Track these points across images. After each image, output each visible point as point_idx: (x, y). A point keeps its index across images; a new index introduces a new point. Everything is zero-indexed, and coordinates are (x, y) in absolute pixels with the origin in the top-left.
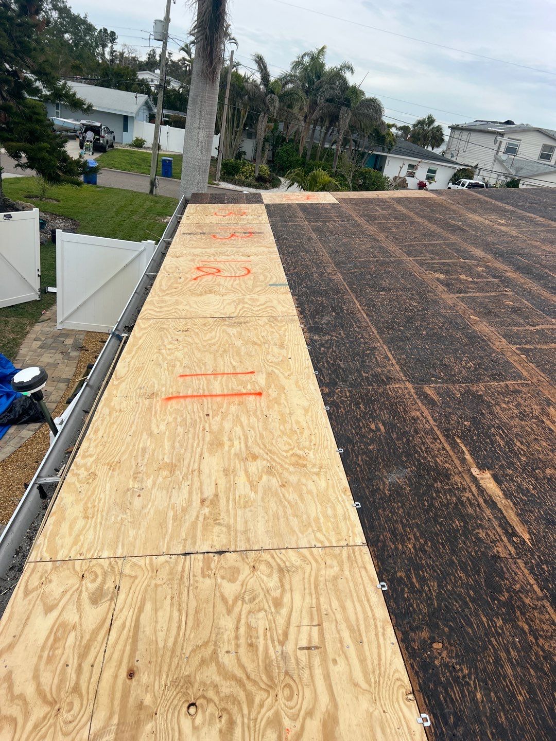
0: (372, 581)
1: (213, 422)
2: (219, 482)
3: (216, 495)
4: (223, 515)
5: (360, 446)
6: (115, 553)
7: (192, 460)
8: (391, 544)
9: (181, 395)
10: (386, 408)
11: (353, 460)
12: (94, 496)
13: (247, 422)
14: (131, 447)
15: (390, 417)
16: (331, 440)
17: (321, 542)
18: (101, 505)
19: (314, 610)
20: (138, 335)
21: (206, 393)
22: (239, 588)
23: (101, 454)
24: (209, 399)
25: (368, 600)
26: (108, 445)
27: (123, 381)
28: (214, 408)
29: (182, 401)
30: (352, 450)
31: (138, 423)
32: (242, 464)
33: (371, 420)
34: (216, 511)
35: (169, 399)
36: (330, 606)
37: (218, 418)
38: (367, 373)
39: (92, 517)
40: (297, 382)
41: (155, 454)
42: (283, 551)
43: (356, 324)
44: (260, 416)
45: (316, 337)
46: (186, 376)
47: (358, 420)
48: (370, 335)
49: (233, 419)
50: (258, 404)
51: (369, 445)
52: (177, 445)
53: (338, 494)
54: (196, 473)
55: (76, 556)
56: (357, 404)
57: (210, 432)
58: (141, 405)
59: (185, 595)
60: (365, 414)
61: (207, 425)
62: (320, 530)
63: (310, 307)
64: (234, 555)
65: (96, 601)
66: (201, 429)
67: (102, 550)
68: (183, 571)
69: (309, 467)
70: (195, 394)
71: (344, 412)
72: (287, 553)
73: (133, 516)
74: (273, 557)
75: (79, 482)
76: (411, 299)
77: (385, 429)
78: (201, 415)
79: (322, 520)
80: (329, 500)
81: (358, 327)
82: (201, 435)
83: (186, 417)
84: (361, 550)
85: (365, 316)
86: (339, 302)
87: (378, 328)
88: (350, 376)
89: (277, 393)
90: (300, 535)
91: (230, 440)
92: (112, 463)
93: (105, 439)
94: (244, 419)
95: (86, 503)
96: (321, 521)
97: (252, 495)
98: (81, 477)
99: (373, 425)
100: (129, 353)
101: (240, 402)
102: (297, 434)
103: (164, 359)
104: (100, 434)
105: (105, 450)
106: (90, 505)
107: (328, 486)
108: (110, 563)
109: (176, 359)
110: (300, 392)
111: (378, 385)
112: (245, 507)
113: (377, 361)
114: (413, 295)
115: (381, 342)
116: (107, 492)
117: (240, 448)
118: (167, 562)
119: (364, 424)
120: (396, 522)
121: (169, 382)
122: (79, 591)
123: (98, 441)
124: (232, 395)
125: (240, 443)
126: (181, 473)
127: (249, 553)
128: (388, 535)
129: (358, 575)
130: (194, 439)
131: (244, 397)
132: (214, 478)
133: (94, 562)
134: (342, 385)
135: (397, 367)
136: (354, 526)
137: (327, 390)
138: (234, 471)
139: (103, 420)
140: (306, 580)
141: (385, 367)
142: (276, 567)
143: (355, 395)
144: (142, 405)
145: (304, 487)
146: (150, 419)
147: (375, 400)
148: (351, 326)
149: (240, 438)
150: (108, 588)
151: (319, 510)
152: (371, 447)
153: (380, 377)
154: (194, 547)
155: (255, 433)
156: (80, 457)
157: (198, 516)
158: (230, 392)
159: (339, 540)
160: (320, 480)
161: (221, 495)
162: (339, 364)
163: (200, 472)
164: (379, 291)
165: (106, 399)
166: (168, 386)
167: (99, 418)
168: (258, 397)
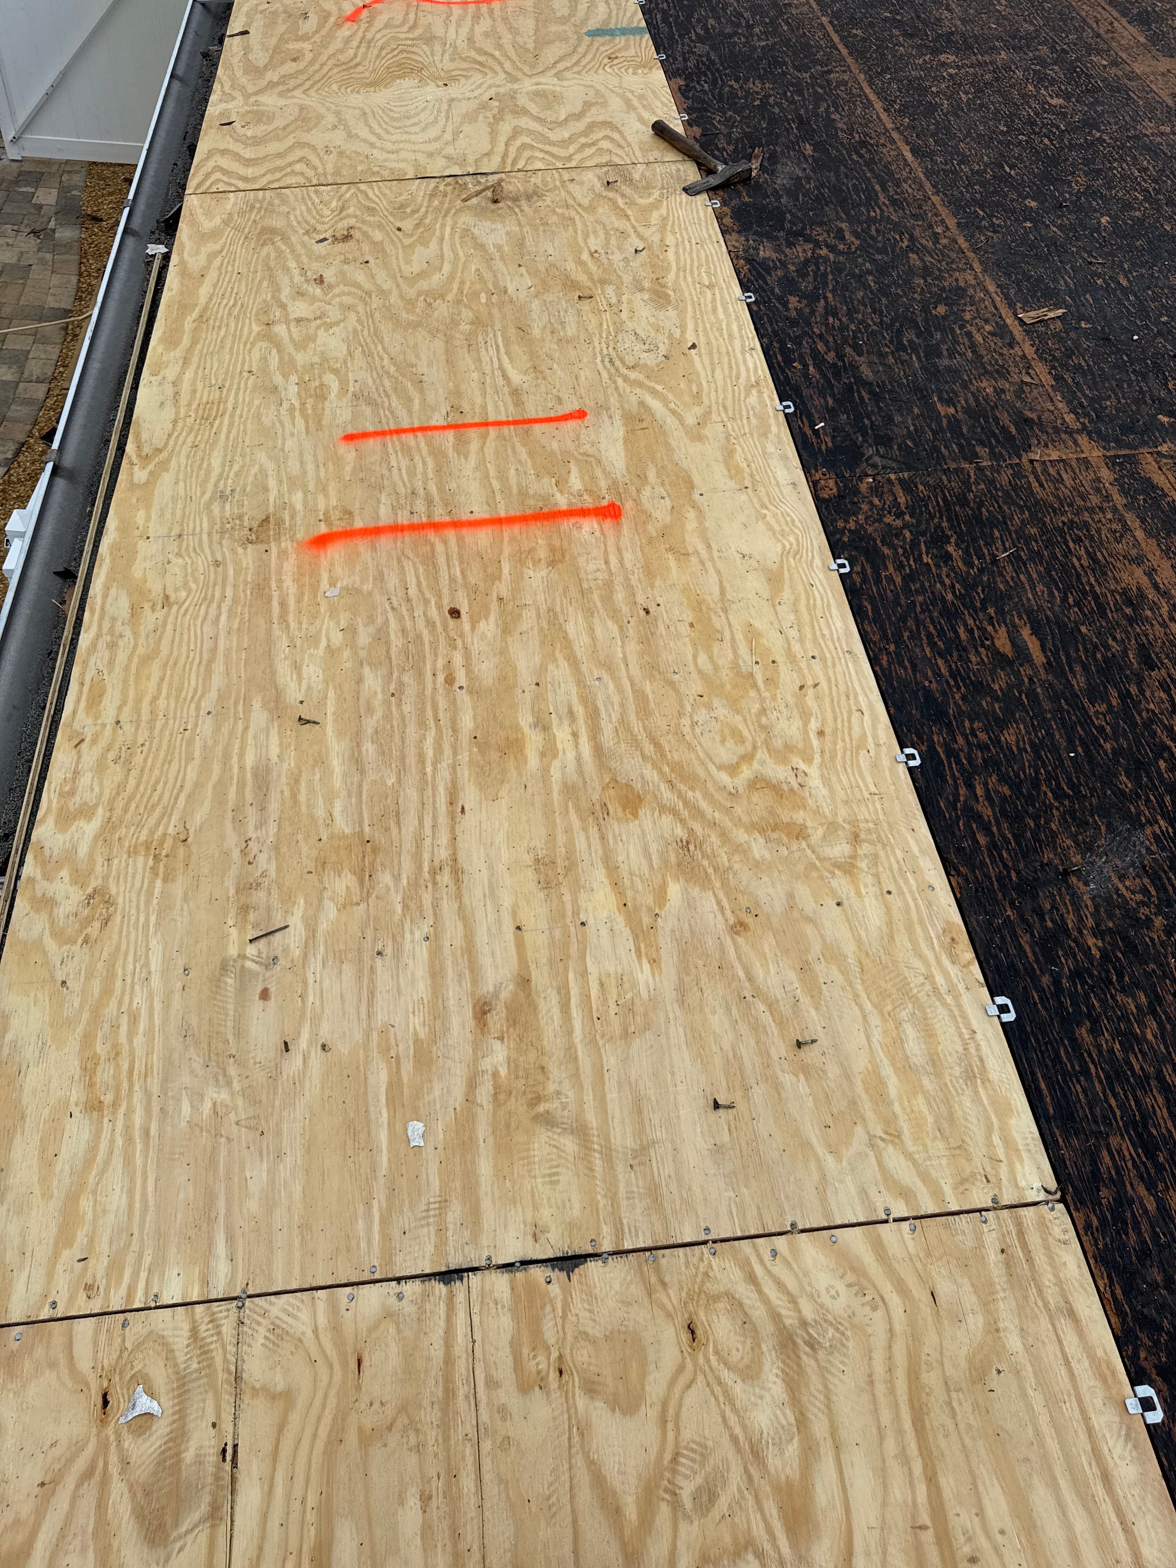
0: (1103, 1376)
1: (477, 646)
2: (527, 918)
3: (524, 982)
4: (557, 1073)
5: (973, 733)
6: (205, 1282)
7: (428, 822)
8: (1142, 1190)
9: (359, 524)
10: (1036, 556)
11: (956, 796)
12: (113, 1007)
13: (585, 639)
14: (216, 769)
15: (1051, 594)
16: (871, 707)
17: (906, 1194)
18: (139, 1041)
19: (928, 1537)
20: (195, 263)
21: (440, 515)
22: (650, 1434)
23: (120, 804)
24: (451, 535)
25: (1106, 1478)
26: (138, 759)
27: (164, 466)
28: (472, 580)
29: (362, 545)
30: (951, 753)
31: (228, 651)
32: (593, 831)
33: (991, 611)
34: (532, 1055)
35: (321, 541)
36: (980, 1513)
37: (489, 627)
38: (950, 402)
39: (115, 1105)
40: (729, 454)
41: (302, 798)
42: (780, 1243)
43: (884, 189)
44: (625, 610)
45: (766, 252)
46: (365, 435)
47: (951, 614)
48: (936, 237)
49: (541, 630)
50: (613, 559)
51: (1002, 724)
52: (369, 749)
53: (930, 955)
54: (445, 878)
55: (71, 1299)
56: (938, 540)
57: (470, 692)
58: (231, 572)
59: (468, 1483)
60: (970, 585)
61: (458, 659)
62: (895, 1137)
63: (729, 123)
64: (617, 1269)
65: (162, 1526)
66: (441, 678)
67: (158, 1267)
68: (449, 1361)
69: (817, 834)
70: (403, 518)
71: (898, 580)
72: (795, 1251)
73: (251, 1096)
74: (752, 1279)
75: (58, 935)
76: (1041, 79)
77: (1043, 649)
78: (434, 613)
79: (893, 1085)
80: (904, 990)
81: (894, 202)
82: (442, 704)
83: (387, 622)
84: (1043, 1225)
85: (908, 155)
86: (818, 99)
87: (956, 205)
88: (898, 419)
89: (668, 503)
90: (830, 1161)
91: (542, 725)
92: (162, 842)
93: (128, 728)
94: (575, 627)
95: (87, 1040)
96: (893, 1092)
97: (644, 975)
98: (61, 912)
99: (1002, 631)
100: (171, 341)
101: (553, 550)
102: (755, 686)
103: (287, 366)
104: (109, 708)
105: (132, 783)
106: (101, 1049)
107: (890, 923)
108: (194, 1332)
109: (325, 362)
110: (743, 497)
111: (993, 455)
112: (626, 1035)
113: (973, 346)
114: (1042, 62)
115: (977, 266)
116: (156, 981)
117: (579, 759)
118: (388, 1315)
119: (971, 632)
120: (1143, 1082)
121: (310, 467)
122: (97, 1477)
123: (103, 743)
124: (524, 519)
125: (575, 735)
126: (397, 878)
127: (666, 1258)
128: (1127, 1149)
129: (1050, 1352)
130: (422, 724)
131: (566, 524)
132: (507, 901)
133: (138, 1325)
134: (877, 460)
135: (1042, 371)
136: (1005, 1111)
137: (831, 483)
138: (571, 866)
139: (112, 646)
140: (881, 1389)
141: (1002, 372)
142: (767, 1328)
143: (925, 500)
144: (237, 573)
145: (809, 930)
146: (269, 632)
147: (993, 523)
148: (871, 199)
149: (571, 713)
150: (199, 1461)
151: (877, 1036)
152: (1009, 737)
153: (996, 420)
154: (475, 1239)
155: (620, 689)
156: (50, 822)
157: (472, 1085)
158: (514, 511)
159: (962, 1183)
160: (859, 894)
161: (540, 977)
162: (854, 367)
163: (457, 873)
164: (936, 52)
165: (115, 547)
166: (311, 486)
167: (99, 635)
168: (608, 524)
